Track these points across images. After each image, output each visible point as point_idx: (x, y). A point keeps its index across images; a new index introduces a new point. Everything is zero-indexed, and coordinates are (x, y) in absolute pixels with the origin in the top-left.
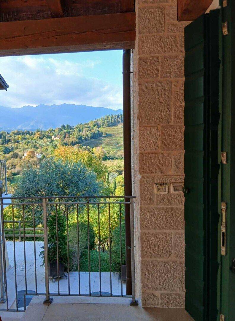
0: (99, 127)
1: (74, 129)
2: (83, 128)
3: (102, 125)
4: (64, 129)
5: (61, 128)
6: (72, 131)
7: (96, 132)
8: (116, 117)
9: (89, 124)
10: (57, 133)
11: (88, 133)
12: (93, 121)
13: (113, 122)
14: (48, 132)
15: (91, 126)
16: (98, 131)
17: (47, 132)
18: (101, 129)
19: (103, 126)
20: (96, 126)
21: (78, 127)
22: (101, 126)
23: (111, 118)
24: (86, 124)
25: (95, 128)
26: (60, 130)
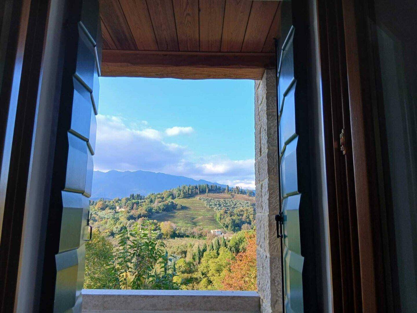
0: (173, 198)
1: (145, 200)
2: (155, 199)
3: (177, 196)
4: (133, 199)
5: (129, 197)
6: (142, 202)
7: (170, 204)
8: (194, 187)
9: (162, 194)
10: (123, 204)
11: (160, 204)
12: (168, 191)
13: (190, 193)
14: (113, 202)
15: (165, 196)
16: (172, 202)
17: (111, 202)
18: (177, 201)
19: (179, 198)
20: (171, 197)
21: (149, 198)
22: (176, 198)
23: (189, 188)
24: (159, 194)
25: (170, 200)
26: (128, 200)
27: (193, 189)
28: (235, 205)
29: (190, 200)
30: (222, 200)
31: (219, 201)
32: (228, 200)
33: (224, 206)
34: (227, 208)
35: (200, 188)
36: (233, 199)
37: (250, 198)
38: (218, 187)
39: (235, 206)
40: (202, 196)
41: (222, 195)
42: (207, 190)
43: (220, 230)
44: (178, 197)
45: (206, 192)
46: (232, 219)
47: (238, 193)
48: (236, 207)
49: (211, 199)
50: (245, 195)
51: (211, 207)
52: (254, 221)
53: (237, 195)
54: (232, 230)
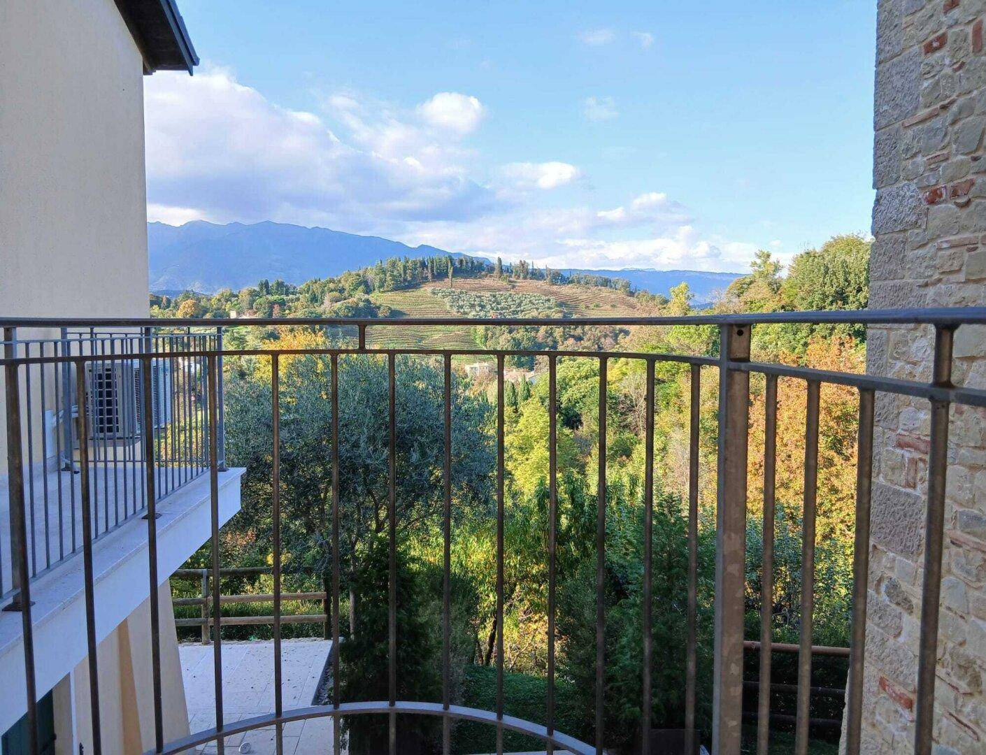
0: (368, 291)
1: (298, 295)
2: (323, 292)
3: (377, 284)
4: (268, 293)
5: (257, 289)
6: (292, 300)
7: (361, 304)
8: (418, 264)
9: (340, 281)
10: (245, 305)
11: (339, 304)
12: (354, 273)
13: (409, 279)
14: (219, 300)
15: (347, 286)
16: (368, 301)
17: (214, 301)
18: (376, 298)
19: (381, 290)
20: (362, 287)
21: (309, 289)
22: (374, 290)
23: (405, 267)
24: (332, 281)
25: (359, 296)
26: (253, 294)
27: (416, 269)
28: (519, 305)
29: (410, 294)
30: (488, 294)
31: (480, 297)
32: (501, 293)
33: (492, 309)
34: (501, 314)
35: (432, 267)
36: (512, 292)
37: (555, 288)
38: (476, 263)
39: (519, 309)
40: (439, 285)
41: (487, 281)
42: (451, 271)
43: (486, 364)
44: (380, 287)
45: (447, 277)
46: (514, 339)
47: (525, 278)
48: (522, 311)
49: (462, 293)
50: (541, 282)
51: (462, 311)
52: (565, 342)
53: (520, 282)
54: (514, 364)
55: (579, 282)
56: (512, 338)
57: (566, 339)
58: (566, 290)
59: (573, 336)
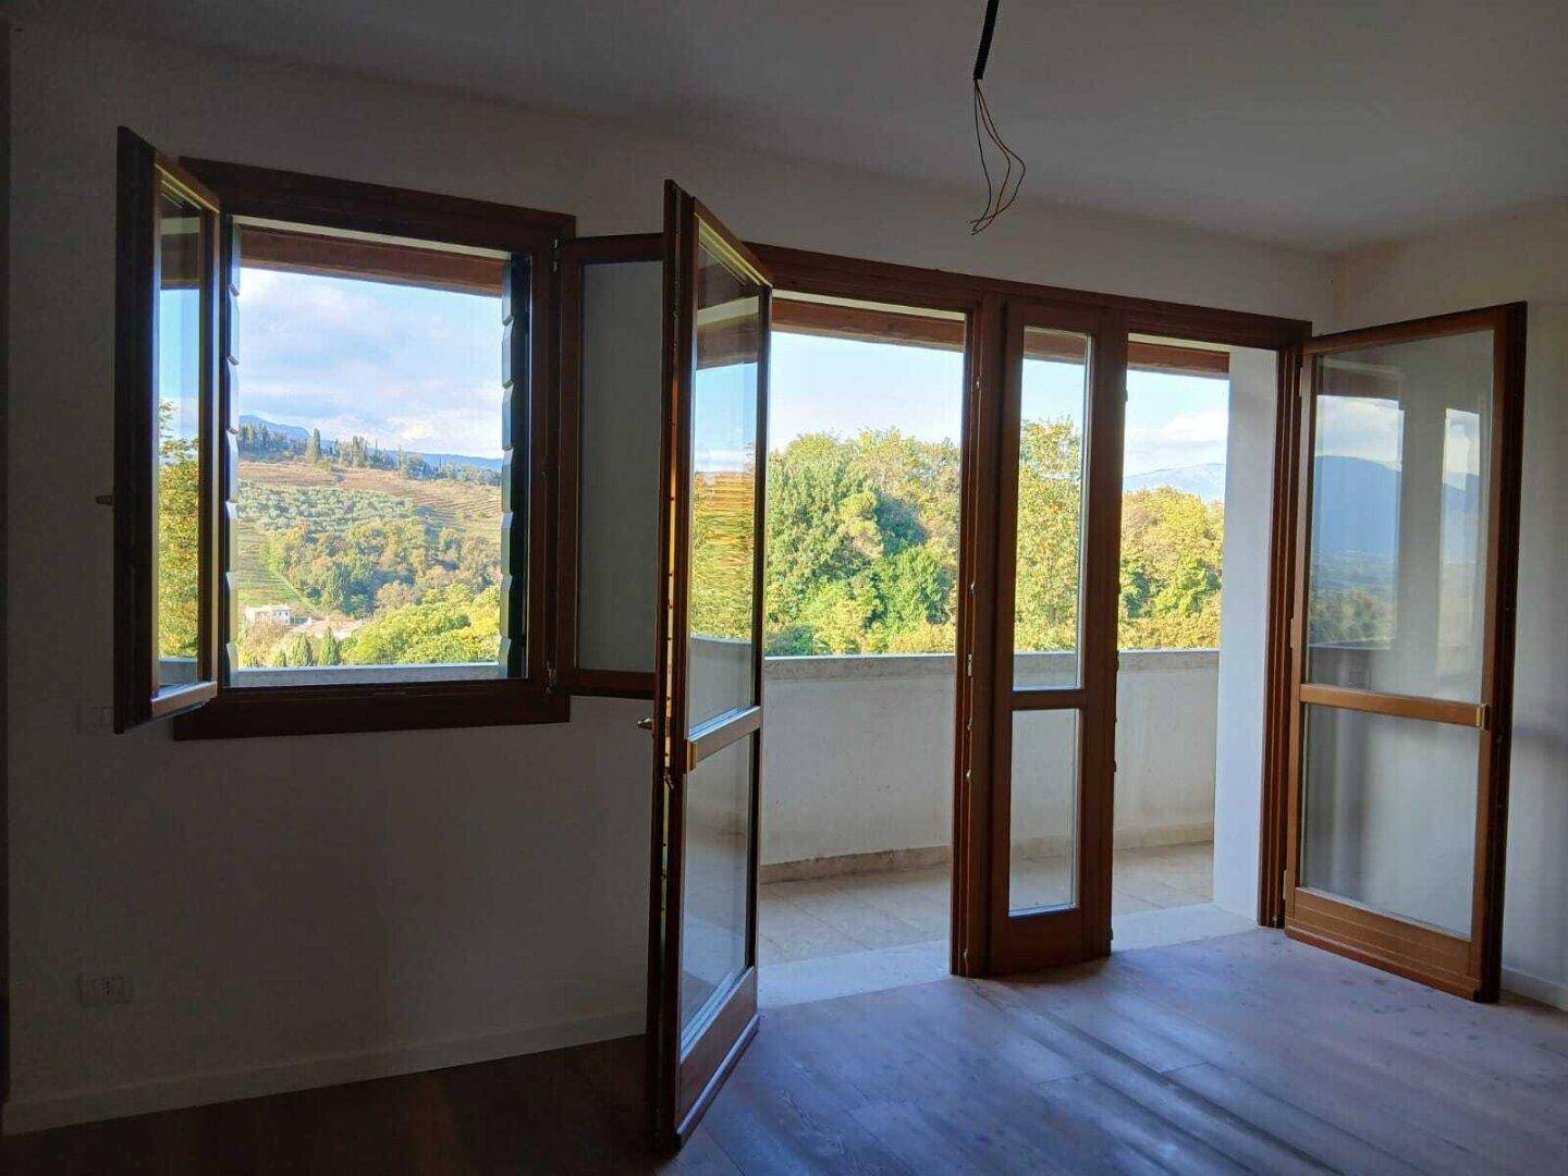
28: (350, 509)
30: (293, 489)
31: (278, 493)
32: (318, 488)
33: (301, 513)
34: (315, 523)
36: (337, 487)
37: (414, 484)
38: (272, 436)
39: (349, 516)
41: (293, 468)
43: (286, 607)
46: (338, 566)
47: (361, 465)
48: (354, 520)
49: (244, 485)
50: (390, 474)
51: (243, 515)
52: (428, 572)
53: (355, 472)
54: (338, 607)
55: (454, 477)
56: (334, 563)
57: (430, 567)
58: (434, 488)
59: (442, 563)
